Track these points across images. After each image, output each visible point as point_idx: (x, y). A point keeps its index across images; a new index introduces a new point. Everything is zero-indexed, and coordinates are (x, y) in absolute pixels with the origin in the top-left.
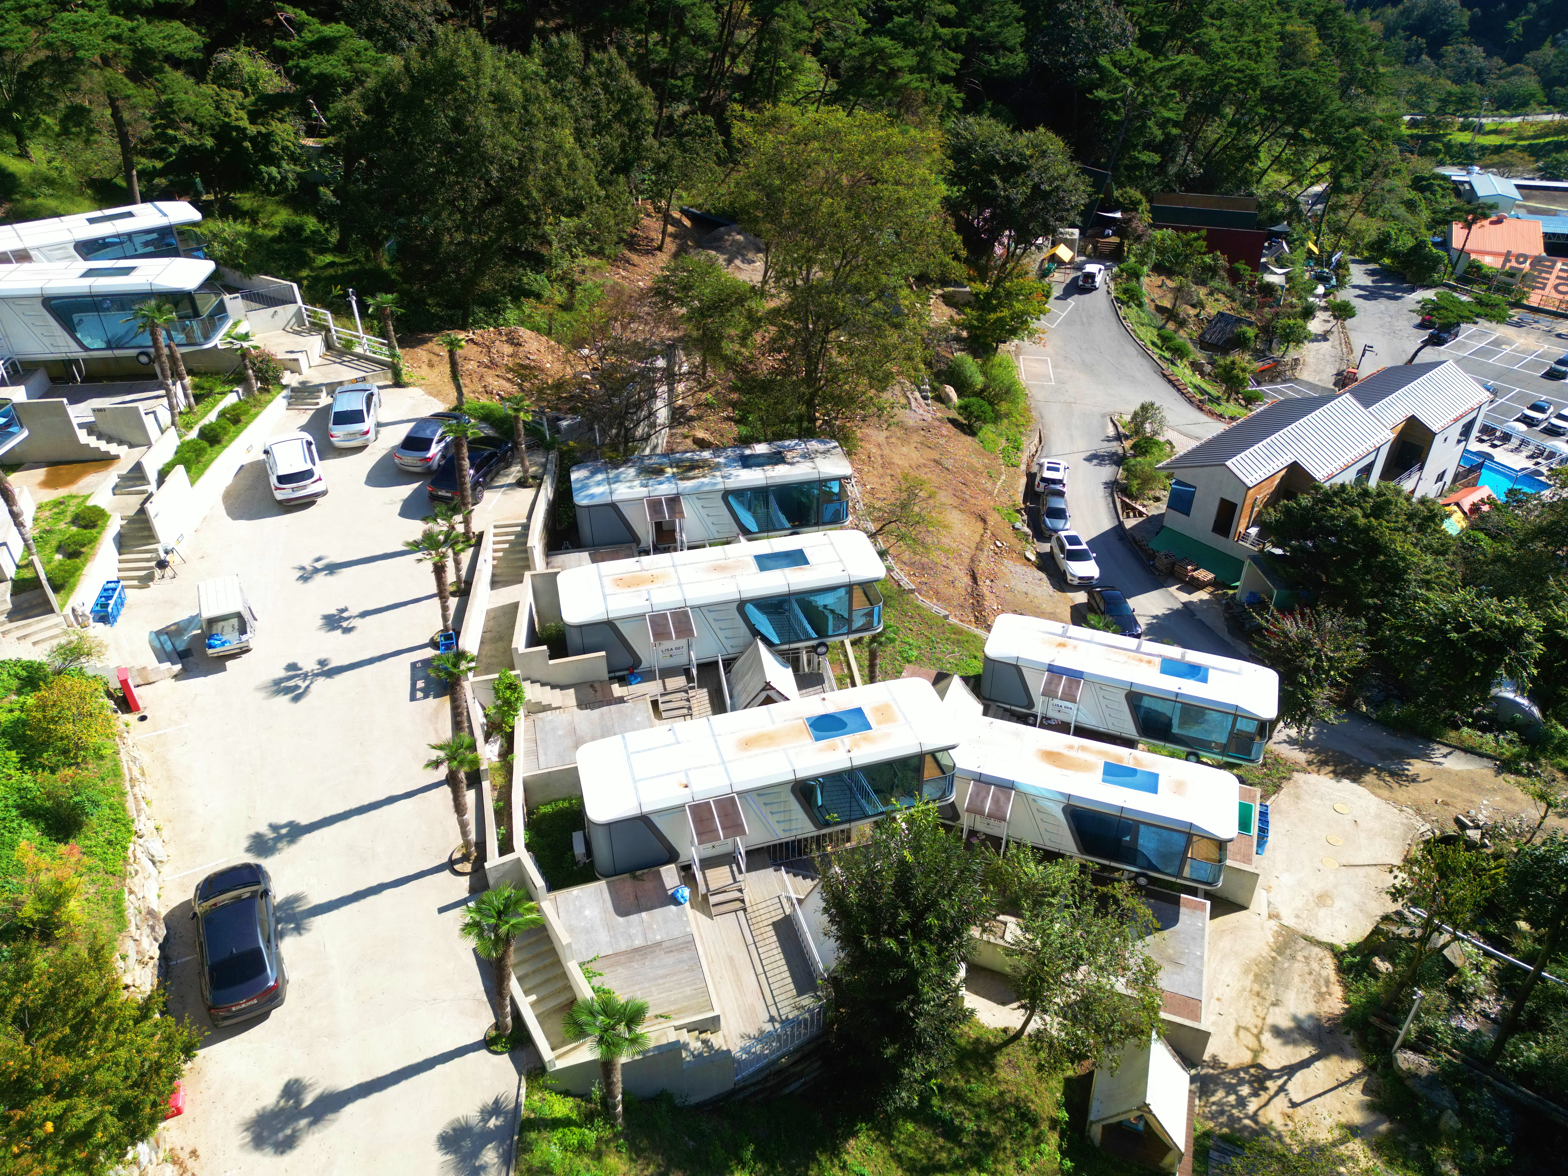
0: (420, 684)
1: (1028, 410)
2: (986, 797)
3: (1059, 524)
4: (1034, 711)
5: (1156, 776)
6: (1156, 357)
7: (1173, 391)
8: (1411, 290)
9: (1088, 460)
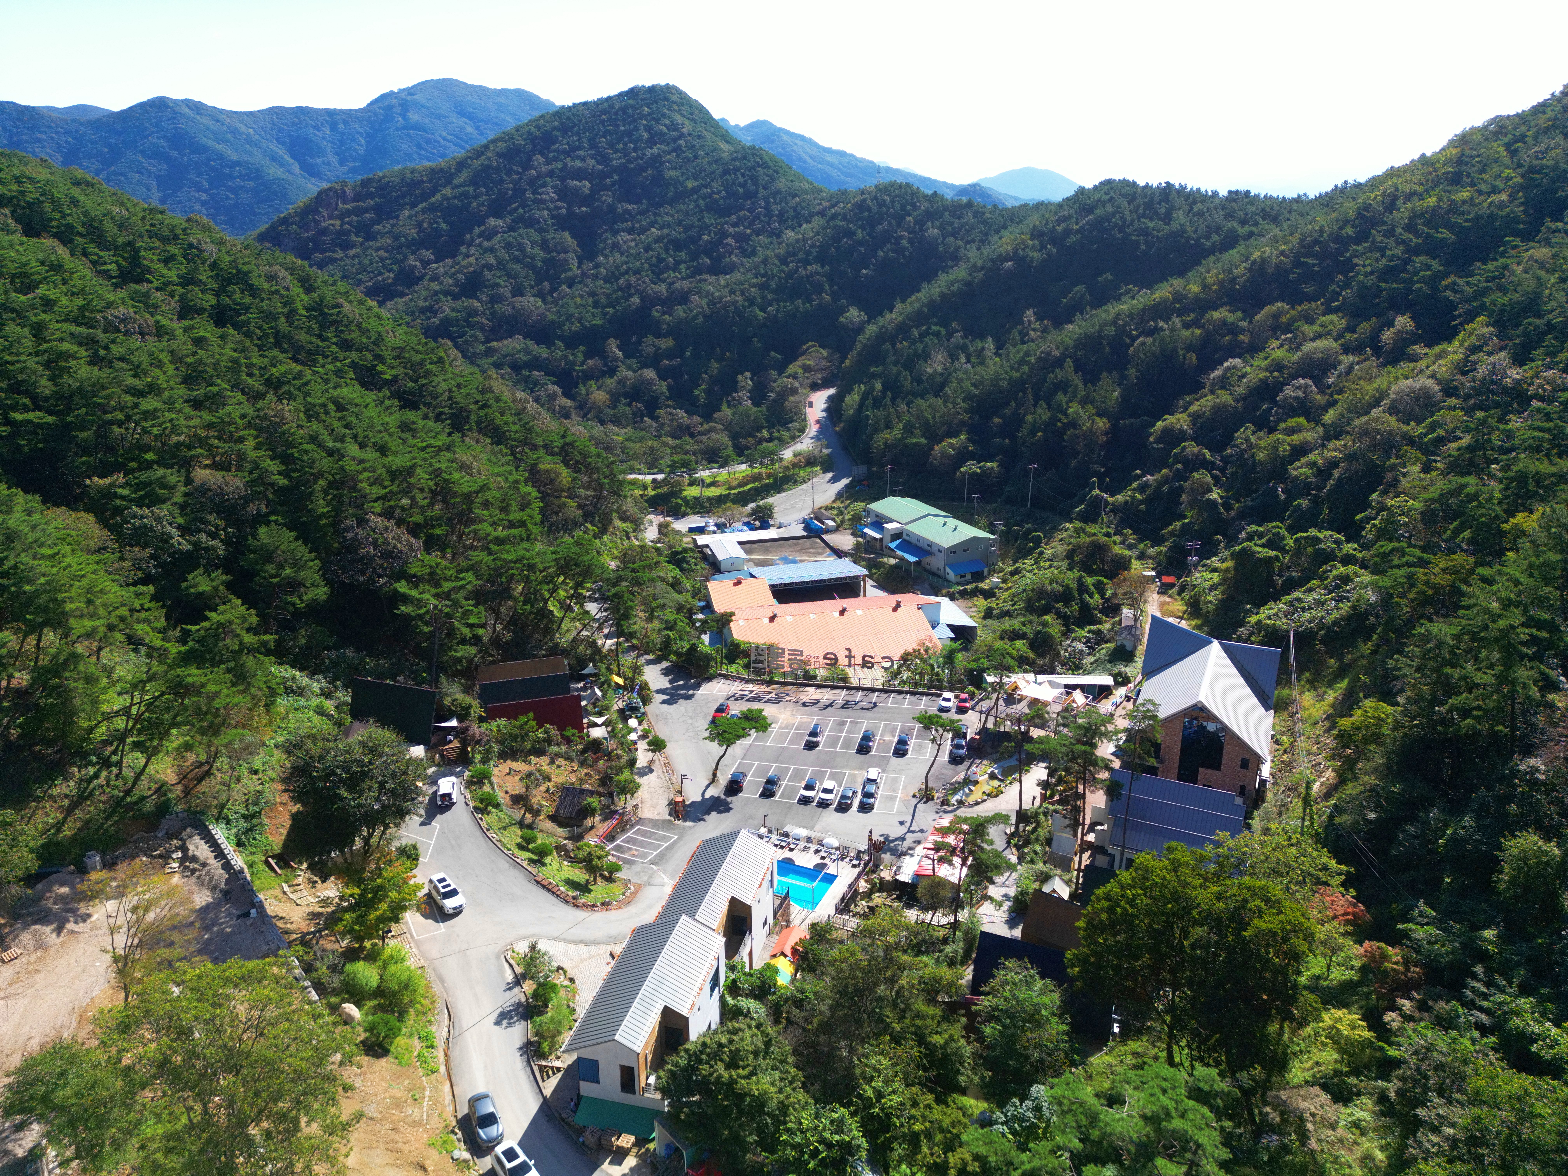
1: (429, 986)
3: (493, 1132)
6: (525, 864)
7: (549, 896)
8: (698, 686)
9: (498, 1023)
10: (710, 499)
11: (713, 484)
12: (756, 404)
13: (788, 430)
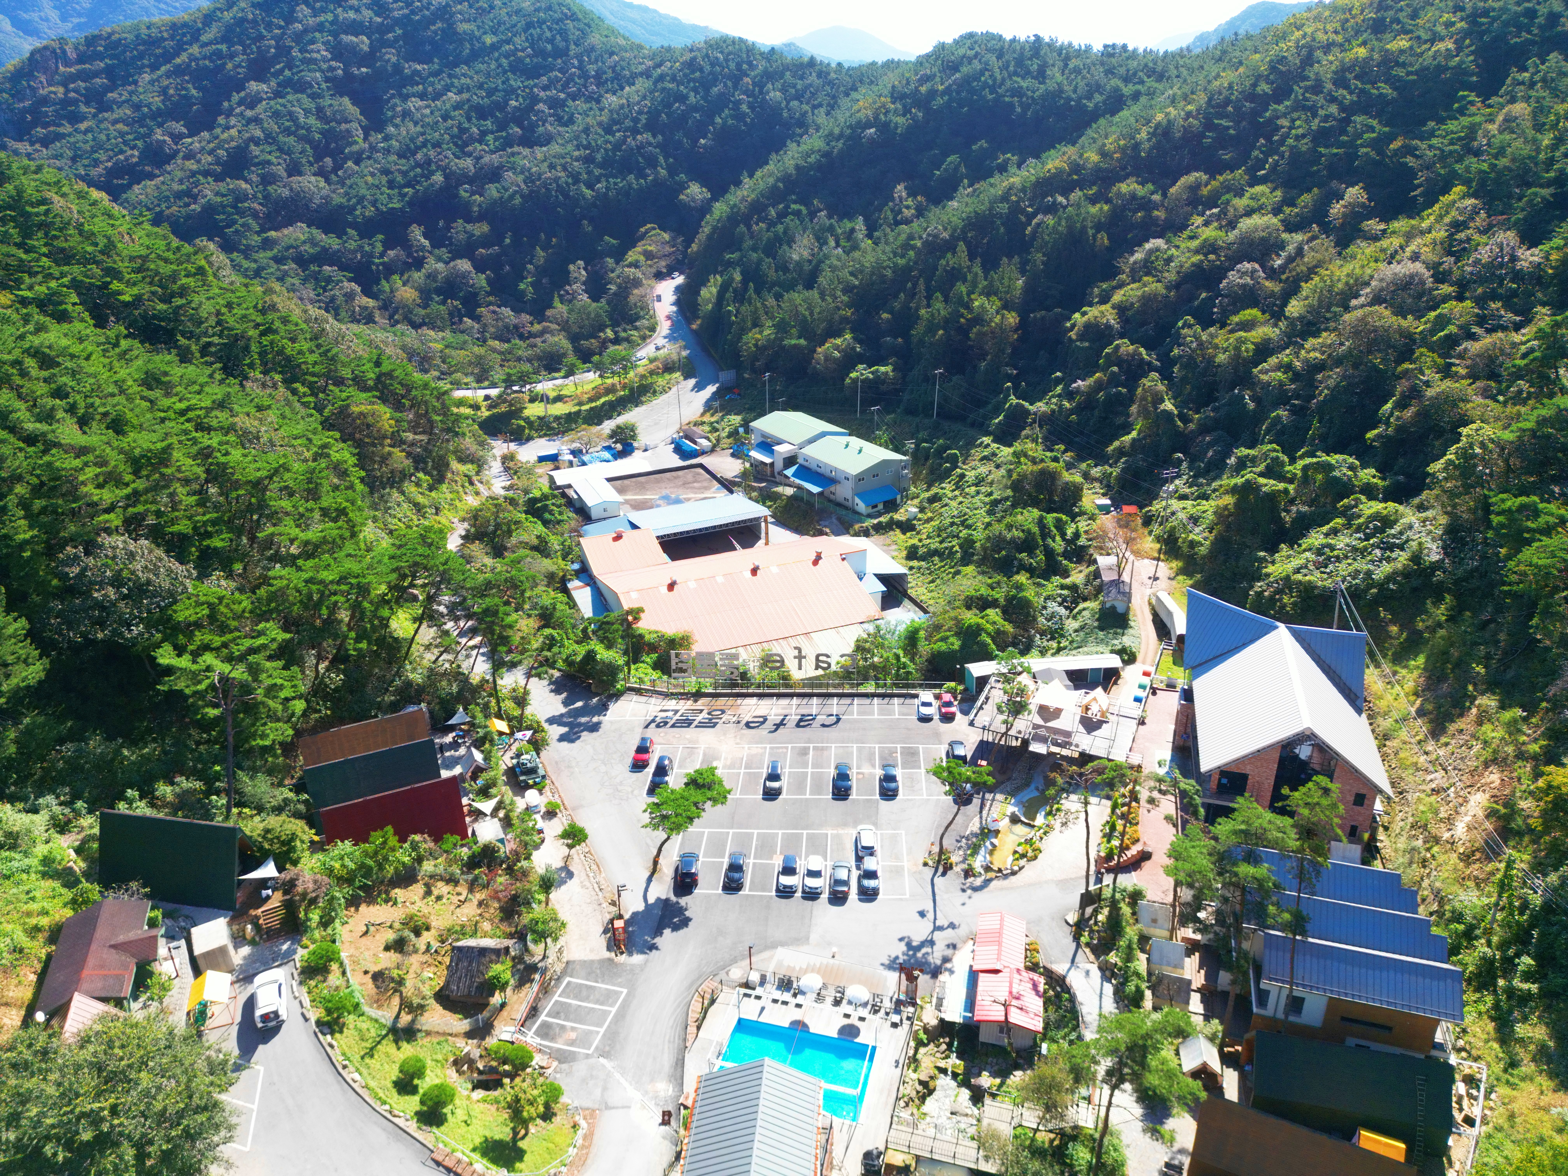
6: (412, 1127)
12: (595, 298)
13: (636, 329)
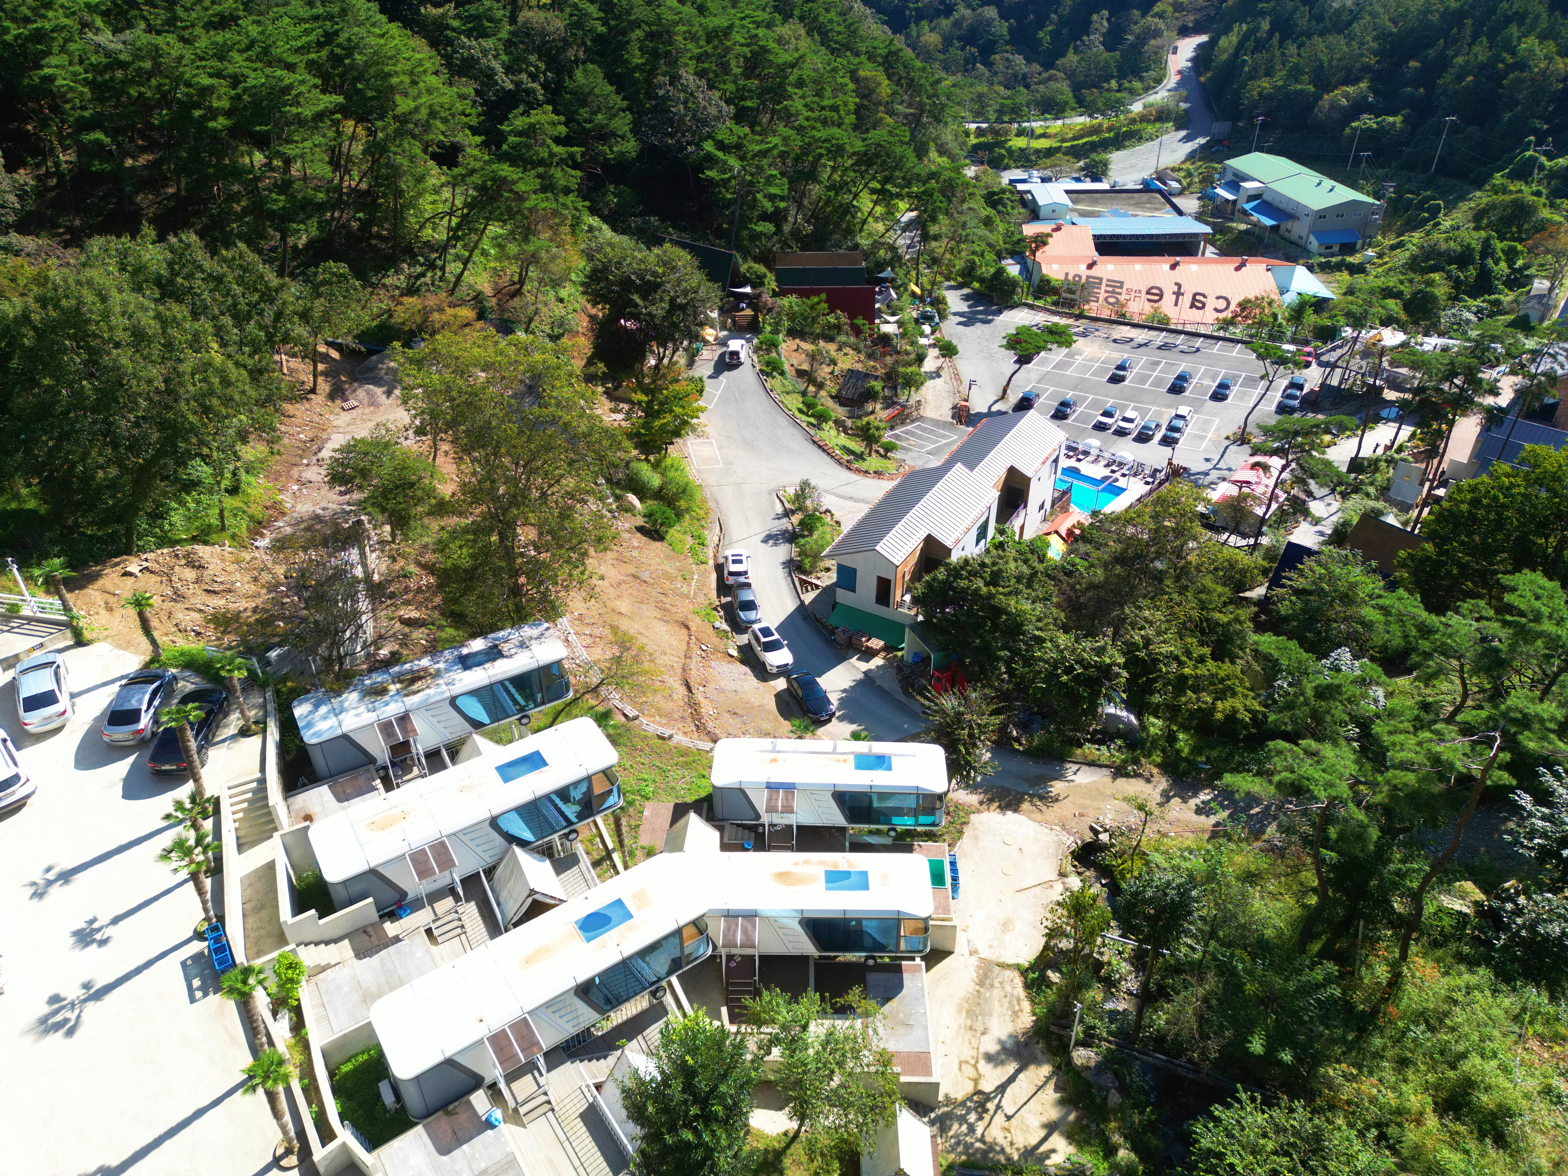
0: (196, 983)
1: (704, 501)
2: (735, 931)
3: (751, 615)
4: (761, 821)
5: (865, 874)
6: (804, 425)
7: (824, 455)
8: (999, 312)
9: (765, 541)
10: (1037, 151)
11: (1044, 135)
